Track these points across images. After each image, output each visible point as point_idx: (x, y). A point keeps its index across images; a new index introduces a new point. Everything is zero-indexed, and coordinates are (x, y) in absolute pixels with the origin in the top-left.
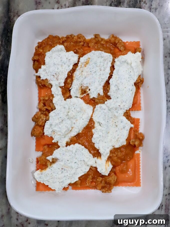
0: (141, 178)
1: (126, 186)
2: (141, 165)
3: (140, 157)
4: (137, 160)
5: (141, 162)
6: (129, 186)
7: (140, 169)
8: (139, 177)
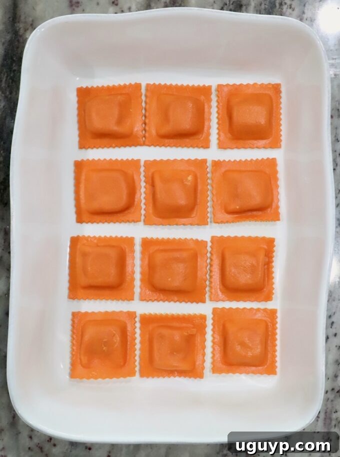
0: (278, 359)
1: (247, 373)
2: (278, 331)
3: (277, 317)
4: (270, 322)
5: (278, 326)
6: (254, 373)
7: (276, 340)
8: (274, 356)
